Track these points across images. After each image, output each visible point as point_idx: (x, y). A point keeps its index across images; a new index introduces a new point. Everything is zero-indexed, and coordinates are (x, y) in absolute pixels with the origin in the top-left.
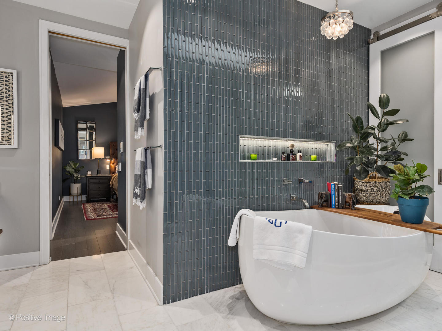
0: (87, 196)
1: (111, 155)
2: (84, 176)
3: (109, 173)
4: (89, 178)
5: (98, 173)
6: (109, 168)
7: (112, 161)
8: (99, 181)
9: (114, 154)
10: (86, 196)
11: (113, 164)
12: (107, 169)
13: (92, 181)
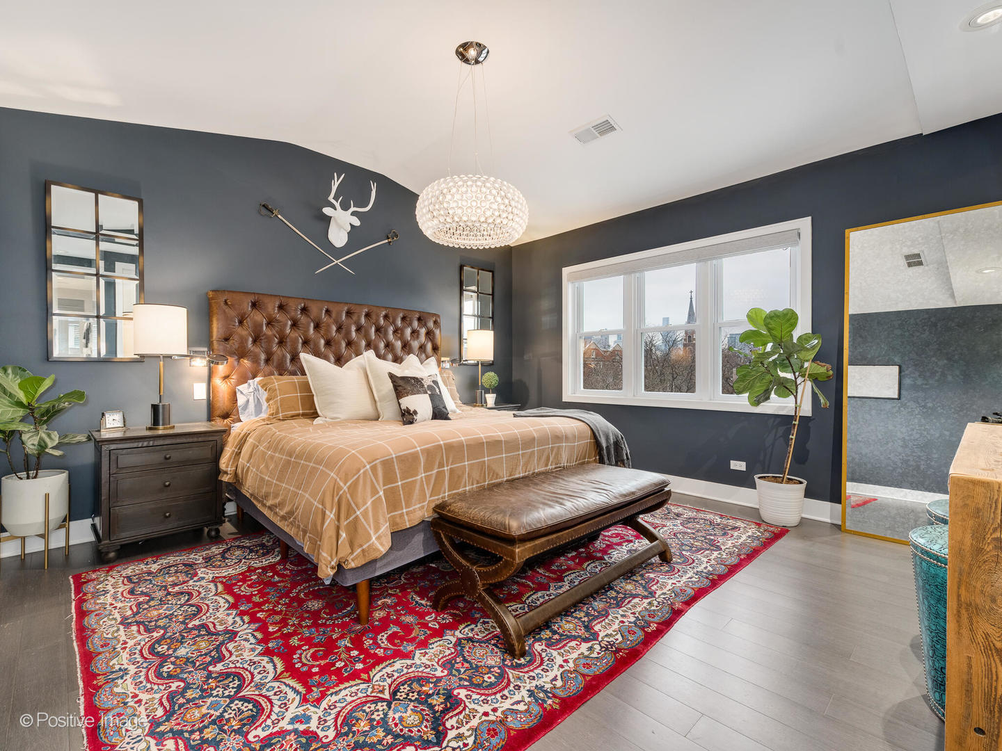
0: (97, 520)
1: (215, 343)
2: (82, 438)
3: (204, 413)
4: (113, 447)
5: (156, 422)
6: (204, 396)
7: (222, 369)
8: (166, 458)
9: (226, 339)
10: (94, 526)
11: (226, 377)
12: (196, 397)
13: (127, 460)
